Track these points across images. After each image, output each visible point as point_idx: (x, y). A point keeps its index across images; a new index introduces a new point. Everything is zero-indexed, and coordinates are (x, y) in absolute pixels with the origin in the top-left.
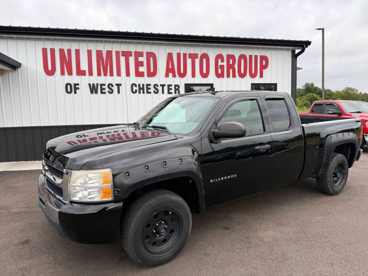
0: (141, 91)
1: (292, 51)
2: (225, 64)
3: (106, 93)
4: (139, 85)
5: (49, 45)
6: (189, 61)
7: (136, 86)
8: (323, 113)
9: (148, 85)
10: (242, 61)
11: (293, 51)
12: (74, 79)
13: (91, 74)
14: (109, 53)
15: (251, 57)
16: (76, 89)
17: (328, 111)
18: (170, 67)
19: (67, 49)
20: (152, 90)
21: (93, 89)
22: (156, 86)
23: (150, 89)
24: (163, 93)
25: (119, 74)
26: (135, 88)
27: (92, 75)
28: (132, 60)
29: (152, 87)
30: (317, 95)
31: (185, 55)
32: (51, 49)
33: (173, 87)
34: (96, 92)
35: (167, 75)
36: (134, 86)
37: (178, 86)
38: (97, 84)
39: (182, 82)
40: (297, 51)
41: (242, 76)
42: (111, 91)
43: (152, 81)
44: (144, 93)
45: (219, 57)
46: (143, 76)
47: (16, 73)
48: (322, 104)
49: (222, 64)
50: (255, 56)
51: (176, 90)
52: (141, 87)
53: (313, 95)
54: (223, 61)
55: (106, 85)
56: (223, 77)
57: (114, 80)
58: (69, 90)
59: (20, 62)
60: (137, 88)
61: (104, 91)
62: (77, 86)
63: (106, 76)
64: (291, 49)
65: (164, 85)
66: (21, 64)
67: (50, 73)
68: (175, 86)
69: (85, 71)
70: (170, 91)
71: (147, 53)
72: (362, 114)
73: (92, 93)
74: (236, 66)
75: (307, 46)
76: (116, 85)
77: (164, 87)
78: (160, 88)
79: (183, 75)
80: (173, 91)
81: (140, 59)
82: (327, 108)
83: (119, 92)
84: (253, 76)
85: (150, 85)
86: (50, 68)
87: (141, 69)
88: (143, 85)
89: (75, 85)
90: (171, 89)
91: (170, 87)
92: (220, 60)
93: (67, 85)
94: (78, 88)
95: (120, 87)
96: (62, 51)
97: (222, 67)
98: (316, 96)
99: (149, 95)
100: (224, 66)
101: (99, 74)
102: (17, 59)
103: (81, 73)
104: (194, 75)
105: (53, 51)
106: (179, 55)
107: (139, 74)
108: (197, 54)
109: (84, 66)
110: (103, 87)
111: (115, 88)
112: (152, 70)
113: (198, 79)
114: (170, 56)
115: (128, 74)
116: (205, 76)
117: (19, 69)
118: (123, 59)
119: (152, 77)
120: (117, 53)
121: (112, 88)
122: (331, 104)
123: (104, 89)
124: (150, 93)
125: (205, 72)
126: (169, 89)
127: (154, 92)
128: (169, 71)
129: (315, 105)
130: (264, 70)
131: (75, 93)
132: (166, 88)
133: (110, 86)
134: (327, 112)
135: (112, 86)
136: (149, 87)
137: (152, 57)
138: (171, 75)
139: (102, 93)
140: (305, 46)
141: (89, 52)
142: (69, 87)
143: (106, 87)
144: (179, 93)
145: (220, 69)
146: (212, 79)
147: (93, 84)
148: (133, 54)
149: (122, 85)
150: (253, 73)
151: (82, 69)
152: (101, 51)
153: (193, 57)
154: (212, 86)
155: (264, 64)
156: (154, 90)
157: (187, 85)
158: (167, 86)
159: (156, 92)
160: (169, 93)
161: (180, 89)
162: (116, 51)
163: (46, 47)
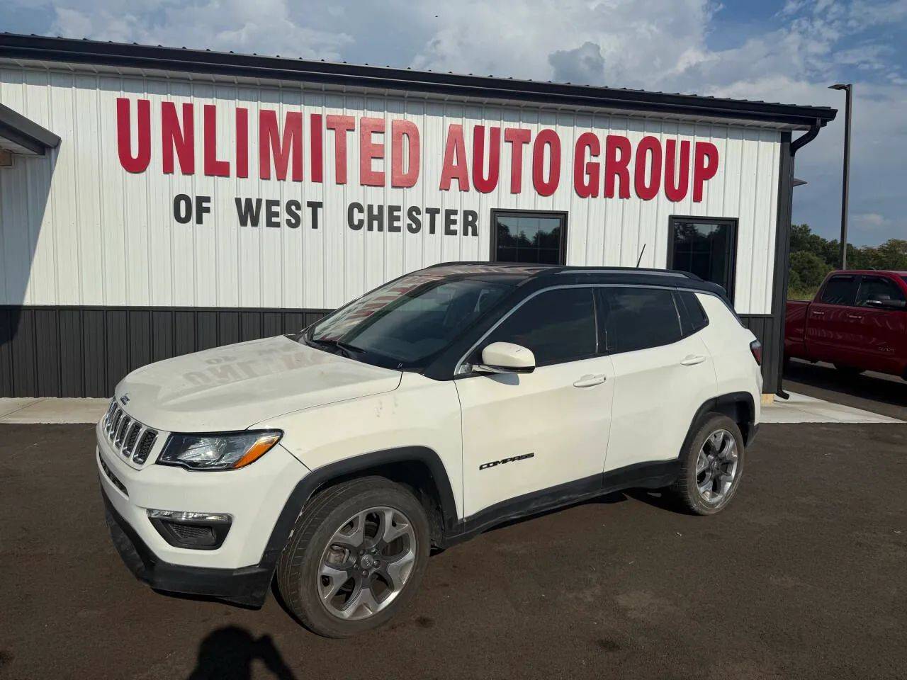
0: (375, 223)
1: (782, 133)
2: (601, 160)
3: (282, 225)
4: (370, 207)
5: (134, 94)
6: (506, 150)
7: (361, 210)
8: (855, 304)
9: (393, 209)
10: (649, 155)
11: (786, 135)
12: (198, 184)
13: (243, 172)
14: (294, 120)
15: (671, 144)
16: (202, 211)
17: (870, 297)
18: (455, 163)
19: (184, 104)
20: (404, 222)
21: (248, 213)
22: (414, 213)
23: (398, 219)
24: (432, 231)
25: (317, 176)
26: (357, 216)
27: (247, 177)
28: (353, 140)
29: (403, 214)
31: (495, 133)
32: (140, 103)
33: (459, 218)
34: (255, 223)
35: (445, 186)
36: (356, 210)
37: (474, 214)
38: (259, 201)
39: (483, 204)
41: (647, 194)
42: (293, 221)
43: (406, 199)
44: (380, 229)
45: (587, 141)
46: (382, 185)
47: (45, 162)
49: (594, 160)
50: (682, 143)
51: (466, 224)
52: (375, 212)
54: (595, 153)
55: (281, 203)
56: (595, 195)
58: (183, 214)
59: (56, 133)
60: (364, 216)
61: (274, 220)
62: (205, 205)
63: (282, 182)
64: (781, 128)
65: (437, 211)
66: (61, 140)
67: (135, 165)
68: (466, 213)
69: (227, 165)
70: (452, 227)
71: (394, 123)
73: (243, 223)
74: (631, 167)
75: (824, 124)
76: (310, 204)
77: (437, 215)
78: (425, 219)
79: (486, 186)
80: (458, 227)
81: (376, 139)
83: (315, 225)
84: (675, 195)
85: (398, 209)
86: (135, 153)
87: (376, 166)
88: (381, 208)
89: (201, 200)
90: (454, 222)
91: (452, 217)
92: (587, 149)
93: (178, 199)
95: (320, 212)
96: (168, 109)
97: (594, 169)
99: (395, 234)
100: (597, 165)
101: (265, 175)
102: (51, 126)
103: (216, 169)
104: (516, 188)
105: (144, 107)
106: (479, 131)
107: (371, 180)
108: (528, 133)
109: (226, 151)
110: (275, 209)
111: (306, 213)
112: (405, 170)
113: (529, 199)
114: (455, 136)
115: (341, 179)
116: (545, 189)
117: (53, 151)
118: (329, 138)
119: (405, 190)
120: (316, 119)
121: (298, 212)
122: (877, 281)
123: (277, 215)
124: (398, 229)
125: (546, 179)
126: (449, 222)
127: (409, 227)
128: (450, 174)
129: (832, 281)
130: (705, 183)
131: (199, 221)
132: (440, 219)
134: (868, 301)
135: (298, 207)
136: (396, 214)
137: (407, 136)
138: (454, 183)
139: (270, 224)
140: (819, 122)
141: (242, 116)
142: (183, 203)
143: (281, 209)
144: (475, 233)
145: (587, 173)
146: (564, 198)
147: (247, 200)
148: (357, 127)
149: (324, 205)
150: (676, 187)
151: (220, 157)
152: (275, 112)
153: (518, 139)
154: (563, 216)
155: (706, 165)
156: (410, 222)
157: (495, 213)
158: (443, 213)
159: (415, 228)
160: (449, 232)
161: (477, 223)
162: (312, 116)
163: (126, 97)
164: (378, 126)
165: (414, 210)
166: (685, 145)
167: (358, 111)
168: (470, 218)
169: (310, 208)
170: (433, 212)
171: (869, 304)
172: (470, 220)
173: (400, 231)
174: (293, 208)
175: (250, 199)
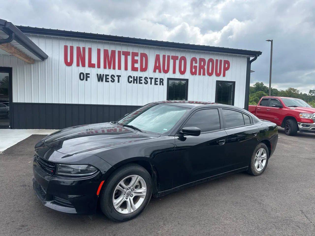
0: (135, 82)
1: (247, 58)
2: (198, 65)
3: (110, 81)
4: (134, 77)
5: (69, 44)
6: (171, 62)
7: (131, 78)
8: (269, 106)
9: (140, 77)
10: (211, 63)
11: (248, 59)
12: (86, 70)
13: (99, 67)
14: (113, 52)
15: (217, 60)
16: (87, 77)
17: (272, 104)
18: (157, 65)
19: (83, 47)
20: (143, 81)
21: (100, 78)
22: (146, 79)
23: (142, 80)
24: (151, 84)
25: (119, 68)
28: (130, 58)
29: (143, 79)
30: (266, 93)
31: (169, 57)
32: (71, 46)
33: (158, 80)
34: (102, 81)
35: (155, 71)
36: (130, 78)
37: (163, 79)
38: (103, 75)
39: (165, 77)
40: (251, 58)
41: (210, 74)
42: (113, 81)
43: (143, 75)
44: (137, 83)
45: (194, 59)
46: (137, 71)
47: (44, 63)
48: (268, 99)
49: (196, 65)
50: (220, 60)
51: (160, 82)
52: (135, 78)
53: (262, 93)
54: (196, 63)
55: (109, 75)
56: (196, 74)
57: (116, 72)
58: (82, 78)
59: (47, 54)
60: (132, 79)
63: (110, 69)
64: (247, 56)
65: (152, 78)
66: (48, 56)
67: (69, 64)
68: (160, 79)
69: (94, 64)
70: (157, 83)
71: (141, 54)
72: (297, 108)
73: (99, 81)
74: (206, 67)
75: (259, 56)
76: (117, 76)
77: (152, 79)
78: (149, 80)
79: (166, 72)
80: (158, 83)
81: (136, 58)
82: (272, 102)
83: (119, 82)
84: (218, 75)
85: (142, 77)
86: (69, 61)
87: (136, 65)
88: (137, 77)
89: (87, 74)
90: (157, 81)
91: (157, 80)
92: (194, 62)
93: (81, 73)
94: (89, 77)
95: (120, 78)
96: (78, 48)
97: (195, 67)
98: (264, 94)
101: (105, 67)
103: (91, 65)
104: (174, 72)
105: (72, 48)
106: (164, 56)
107: (134, 69)
108: (178, 57)
109: (94, 61)
110: (108, 77)
111: (116, 79)
112: (144, 67)
113: (178, 75)
114: (158, 57)
115: (126, 69)
116: (182, 73)
117: (46, 60)
118: (123, 57)
119: (144, 72)
120: (119, 52)
122: (275, 100)
123: (108, 79)
124: (142, 83)
125: (182, 70)
126: (156, 81)
127: (145, 82)
128: (157, 68)
129: (263, 99)
130: (226, 72)
131: (87, 80)
132: (153, 81)
135: (114, 77)
136: (141, 79)
137: (144, 57)
138: (157, 71)
139: (106, 81)
140: (257, 55)
141: (99, 51)
142: (82, 75)
143: (109, 77)
144: (163, 85)
145: (194, 68)
146: (187, 75)
147: (100, 74)
148: (131, 54)
149: (121, 76)
150: (218, 73)
151: (93, 62)
152: (108, 50)
153: (175, 58)
154: (187, 80)
155: (226, 67)
157: (169, 79)
158: (154, 79)
159: (146, 83)
160: (156, 84)
161: (163, 82)
162: (118, 51)
163: (67, 45)
164: (136, 54)
165: (146, 78)
166: (221, 61)
167: (131, 50)
168: (162, 80)
169: (117, 77)
170: (151, 79)
171: (272, 106)
172: (162, 81)
173: (142, 84)
174: (113, 77)
175: (101, 74)
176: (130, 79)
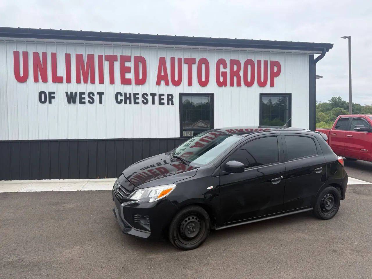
0: (128, 101)
1: (310, 55)
2: (228, 70)
3: (86, 103)
4: (125, 94)
5: (21, 49)
6: (185, 67)
7: (121, 95)
8: (350, 130)
9: (135, 94)
10: (249, 67)
11: (311, 57)
12: (49, 87)
13: (69, 81)
14: (91, 58)
15: (259, 62)
16: (51, 98)
18: (163, 74)
19: (43, 53)
20: (141, 100)
21: (71, 98)
23: (138, 98)
24: (153, 103)
25: (101, 81)
27: (71, 83)
28: (117, 66)
29: (140, 96)
30: (345, 109)
31: (180, 60)
32: (24, 52)
33: (165, 97)
34: (74, 102)
35: (158, 83)
36: (119, 96)
37: (172, 96)
38: (76, 93)
39: (175, 91)
40: (316, 56)
41: (249, 84)
42: (91, 101)
43: (140, 90)
44: (130, 103)
45: (221, 62)
46: (130, 84)
48: (348, 119)
49: (225, 70)
50: (264, 61)
51: (169, 100)
52: (128, 96)
53: (340, 110)
54: (225, 67)
55: (86, 93)
56: (225, 85)
57: (96, 88)
58: (43, 100)
60: (123, 98)
61: (83, 101)
62: (53, 95)
63: (86, 84)
64: (309, 53)
65: (155, 94)
67: (22, 79)
68: (168, 95)
69: (62, 78)
70: (162, 101)
71: (135, 57)
73: (69, 102)
74: (241, 73)
75: (328, 50)
76: (98, 93)
77: (155, 96)
78: (150, 98)
79: (177, 83)
80: (165, 101)
81: (127, 64)
82: (355, 123)
83: (101, 102)
84: (262, 84)
85: (138, 94)
86: (22, 74)
87: (128, 76)
89: (50, 93)
90: (163, 99)
91: (162, 97)
92: (221, 66)
93: (41, 93)
94: (54, 98)
95: (103, 96)
96: (36, 55)
98: (343, 110)
99: (137, 105)
100: (226, 72)
101: (78, 81)
103: (57, 80)
104: (190, 83)
105: (26, 54)
106: (173, 60)
107: (125, 82)
108: (194, 59)
109: (61, 72)
110: (83, 96)
111: (97, 98)
112: (141, 77)
113: (196, 88)
114: (162, 62)
115: (112, 81)
116: (203, 84)
118: (106, 65)
119: (141, 85)
120: (100, 57)
121: (93, 97)
122: (359, 119)
123: (84, 98)
124: (138, 103)
125: (203, 79)
126: (161, 99)
127: (143, 102)
128: (161, 78)
129: (340, 120)
130: (276, 79)
131: (50, 102)
132: (157, 98)
133: (91, 95)
134: (355, 128)
135: (93, 95)
136: (137, 96)
137: (141, 62)
138: (163, 83)
139: (81, 102)
140: (325, 49)
141: (68, 57)
142: (43, 95)
143: (86, 96)
144: (172, 104)
145: (222, 76)
146: (212, 87)
147: (70, 92)
148: (119, 59)
149: (105, 93)
150: (262, 81)
151: (59, 75)
152: (82, 55)
153: (190, 62)
154: (211, 96)
155: (275, 71)
156: (143, 100)
157: (182, 95)
158: (158, 96)
159: (146, 102)
160: (161, 103)
161: (173, 99)
162: (99, 55)
163: (18, 50)
164: (128, 59)
165: (145, 95)
166: (266, 63)
167: (119, 53)
168: (170, 97)
169: (99, 95)
170: (153, 95)
171: (355, 130)
175: (72, 92)
176: (120, 98)
